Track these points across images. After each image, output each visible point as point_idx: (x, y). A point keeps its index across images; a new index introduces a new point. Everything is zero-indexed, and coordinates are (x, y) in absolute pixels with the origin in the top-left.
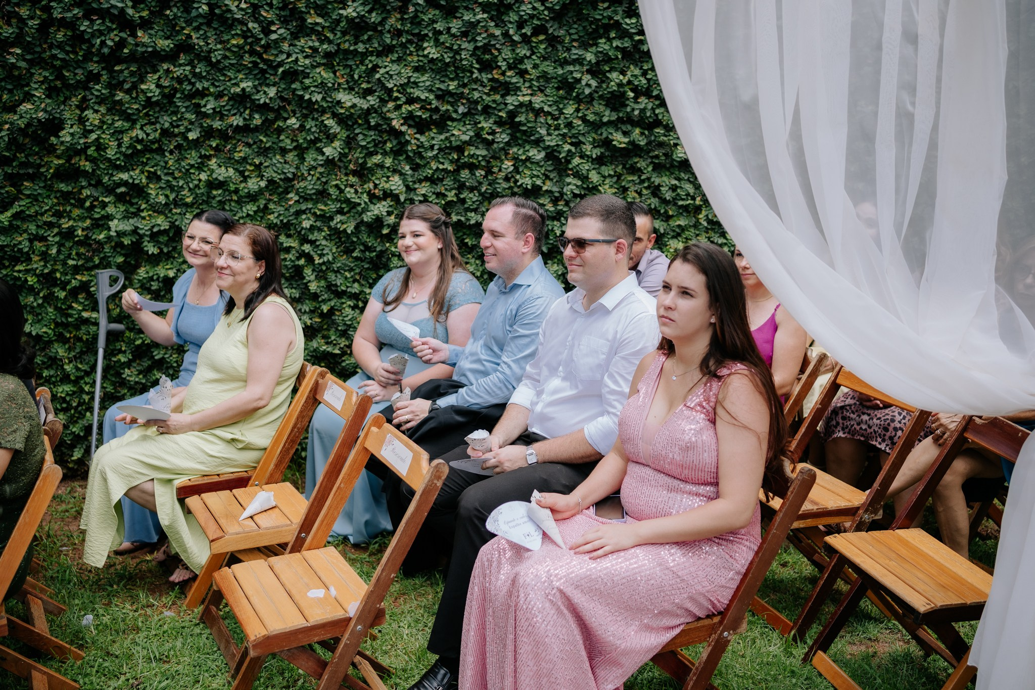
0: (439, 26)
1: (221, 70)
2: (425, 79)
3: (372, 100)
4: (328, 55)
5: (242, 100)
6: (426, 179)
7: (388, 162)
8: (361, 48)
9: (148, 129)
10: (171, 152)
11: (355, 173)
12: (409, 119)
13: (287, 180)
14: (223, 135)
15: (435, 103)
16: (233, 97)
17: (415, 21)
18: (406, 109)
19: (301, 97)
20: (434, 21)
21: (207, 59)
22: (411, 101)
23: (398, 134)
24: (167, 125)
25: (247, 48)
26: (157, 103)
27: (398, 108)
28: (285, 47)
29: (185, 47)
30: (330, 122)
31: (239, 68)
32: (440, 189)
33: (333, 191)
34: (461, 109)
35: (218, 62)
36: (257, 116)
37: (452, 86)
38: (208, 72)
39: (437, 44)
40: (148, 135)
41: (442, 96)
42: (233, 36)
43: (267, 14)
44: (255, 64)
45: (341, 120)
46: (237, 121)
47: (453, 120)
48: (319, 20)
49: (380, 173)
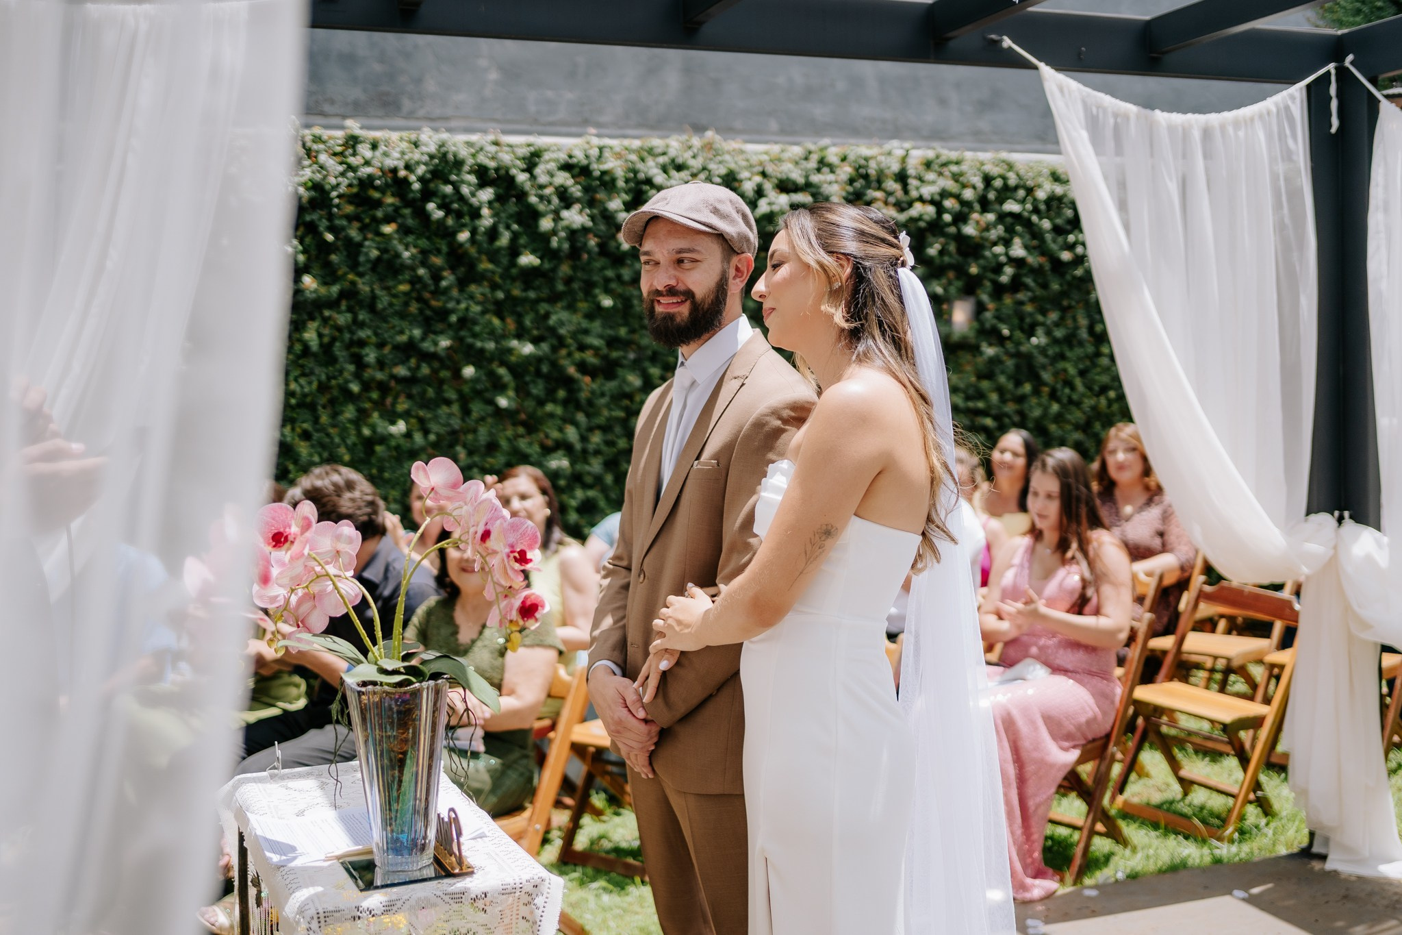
0: (610, 273)
1: (385, 320)
2: (596, 326)
3: (545, 347)
4: (498, 303)
5: (409, 350)
6: (600, 427)
7: (559, 410)
8: (532, 295)
9: (302, 381)
10: (324, 407)
11: (524, 424)
12: (583, 367)
13: (454, 433)
14: (383, 388)
15: (605, 351)
16: (397, 347)
17: (586, 268)
18: (578, 356)
19: (471, 346)
20: (603, 269)
21: (372, 308)
22: (582, 348)
23: (569, 382)
24: (323, 377)
25: (414, 295)
26: (315, 355)
27: (570, 355)
28: (455, 293)
29: (350, 294)
30: (502, 371)
31: (403, 315)
32: (610, 437)
33: (504, 444)
34: (632, 356)
35: (384, 309)
36: (424, 365)
37: (623, 332)
38: (371, 320)
39: (608, 291)
40: (302, 387)
41: (613, 342)
42: (401, 283)
43: (437, 261)
44: (421, 311)
45: (512, 369)
46: (401, 371)
47: (622, 366)
48: (490, 266)
49: (550, 423)
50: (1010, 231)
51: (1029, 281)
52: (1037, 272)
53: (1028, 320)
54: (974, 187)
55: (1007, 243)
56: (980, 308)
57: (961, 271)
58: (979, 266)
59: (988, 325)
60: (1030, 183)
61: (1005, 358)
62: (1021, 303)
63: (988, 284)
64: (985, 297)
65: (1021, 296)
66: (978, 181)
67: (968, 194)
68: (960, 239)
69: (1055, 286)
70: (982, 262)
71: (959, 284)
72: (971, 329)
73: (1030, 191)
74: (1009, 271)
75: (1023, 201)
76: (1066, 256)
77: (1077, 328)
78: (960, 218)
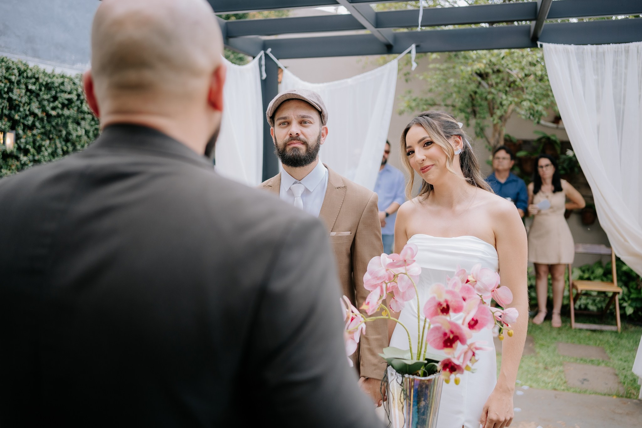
50: (31, 100)
51: (37, 124)
52: (41, 120)
53: (37, 144)
54: (15, 75)
55: (29, 104)
56: (18, 138)
57: (10, 118)
58: (18, 116)
59: (22, 146)
60: (37, 76)
61: (28, 162)
62: (34, 135)
63: (22, 125)
64: (21, 132)
65: (35, 132)
66: (16, 72)
67: (13, 78)
68: (10, 100)
69: (48, 128)
70: (19, 113)
71: (9, 124)
72: (14, 147)
73: (37, 79)
74: (31, 119)
75: (34, 84)
76: (54, 113)
77: (56, 148)
78: (10, 90)
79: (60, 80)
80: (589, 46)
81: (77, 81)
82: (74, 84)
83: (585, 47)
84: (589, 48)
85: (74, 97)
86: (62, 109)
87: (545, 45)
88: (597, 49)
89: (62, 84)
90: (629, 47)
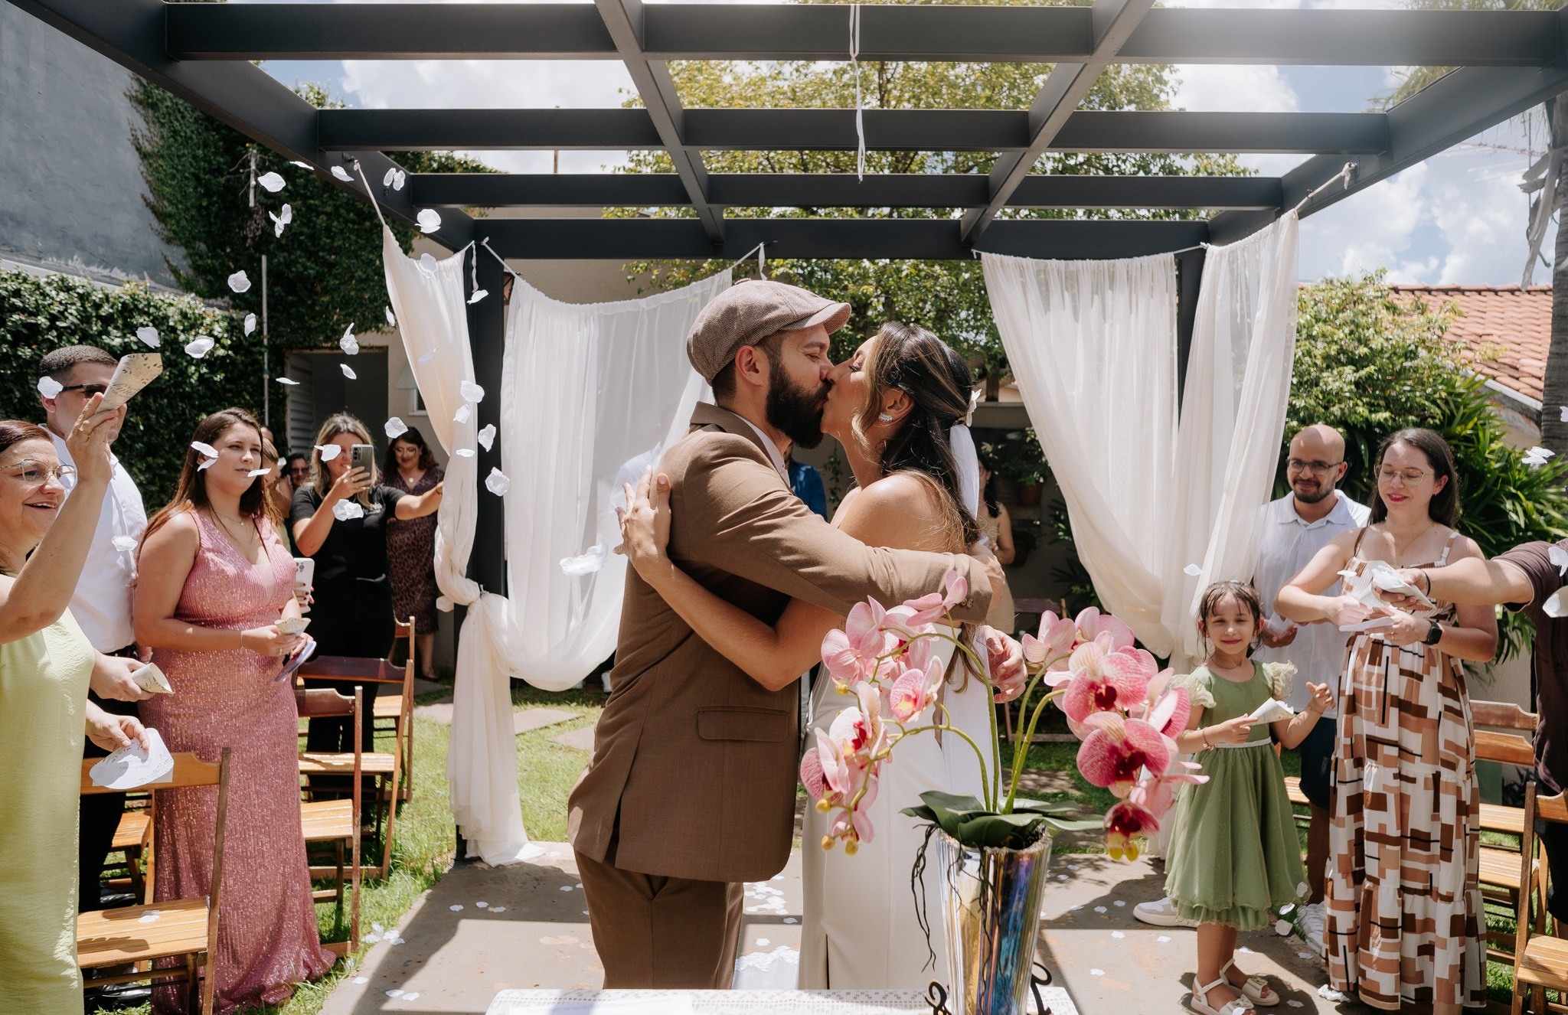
79: (12, 286)
80: (1054, 261)
81: (48, 289)
82: (44, 295)
83: (1048, 261)
84: (1053, 263)
85: (42, 320)
86: (14, 345)
87: (984, 255)
88: (1067, 266)
89: (17, 293)
90: (1114, 266)
